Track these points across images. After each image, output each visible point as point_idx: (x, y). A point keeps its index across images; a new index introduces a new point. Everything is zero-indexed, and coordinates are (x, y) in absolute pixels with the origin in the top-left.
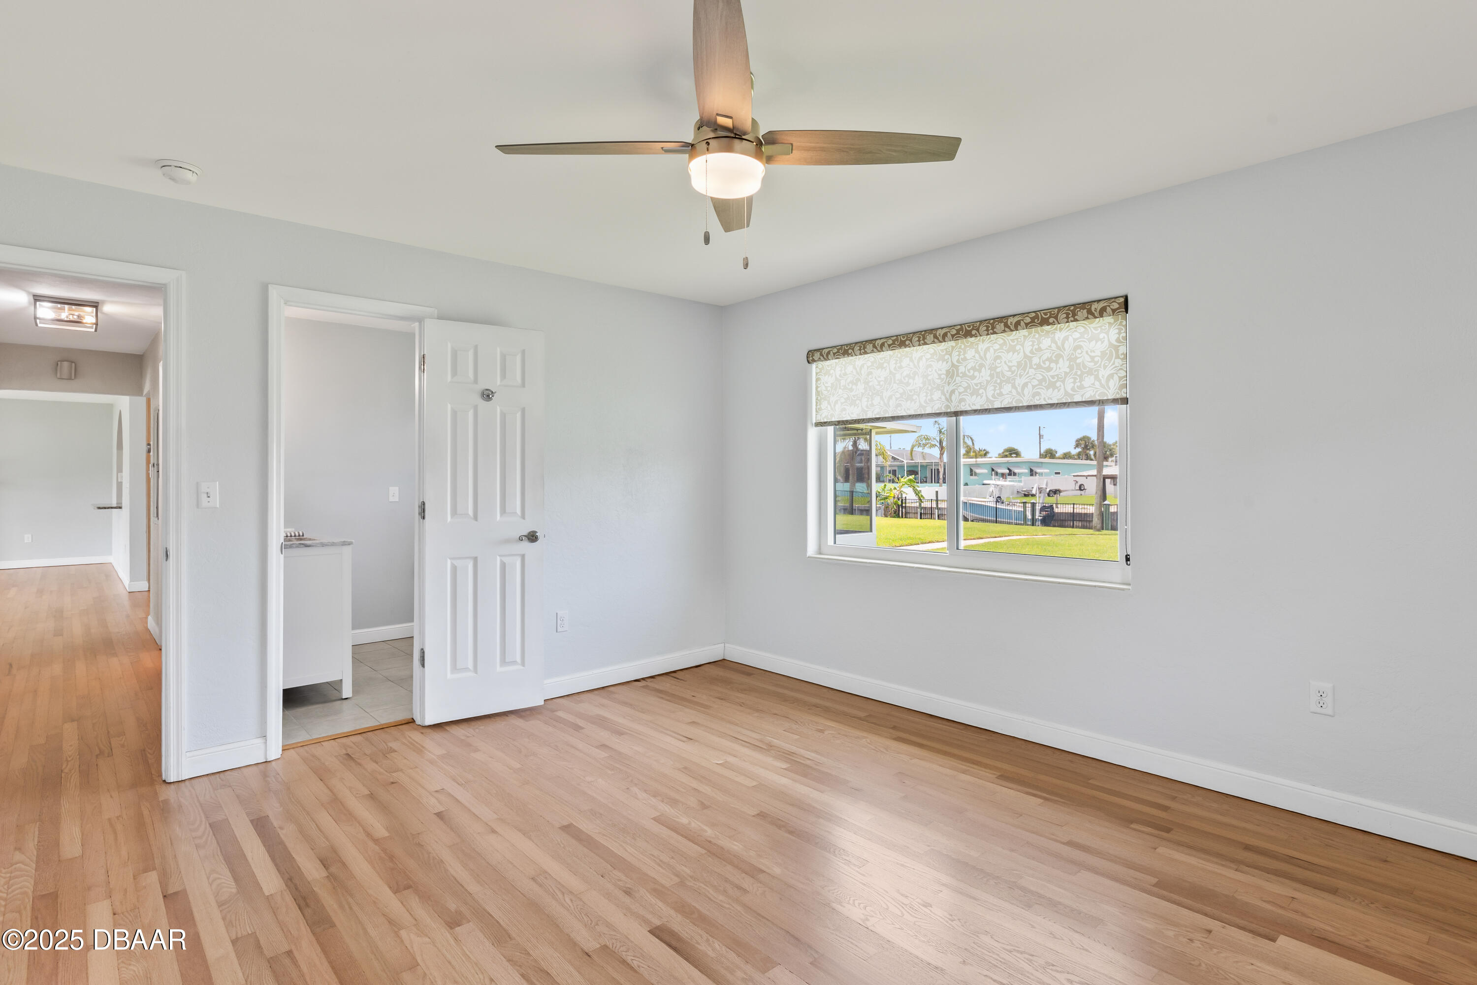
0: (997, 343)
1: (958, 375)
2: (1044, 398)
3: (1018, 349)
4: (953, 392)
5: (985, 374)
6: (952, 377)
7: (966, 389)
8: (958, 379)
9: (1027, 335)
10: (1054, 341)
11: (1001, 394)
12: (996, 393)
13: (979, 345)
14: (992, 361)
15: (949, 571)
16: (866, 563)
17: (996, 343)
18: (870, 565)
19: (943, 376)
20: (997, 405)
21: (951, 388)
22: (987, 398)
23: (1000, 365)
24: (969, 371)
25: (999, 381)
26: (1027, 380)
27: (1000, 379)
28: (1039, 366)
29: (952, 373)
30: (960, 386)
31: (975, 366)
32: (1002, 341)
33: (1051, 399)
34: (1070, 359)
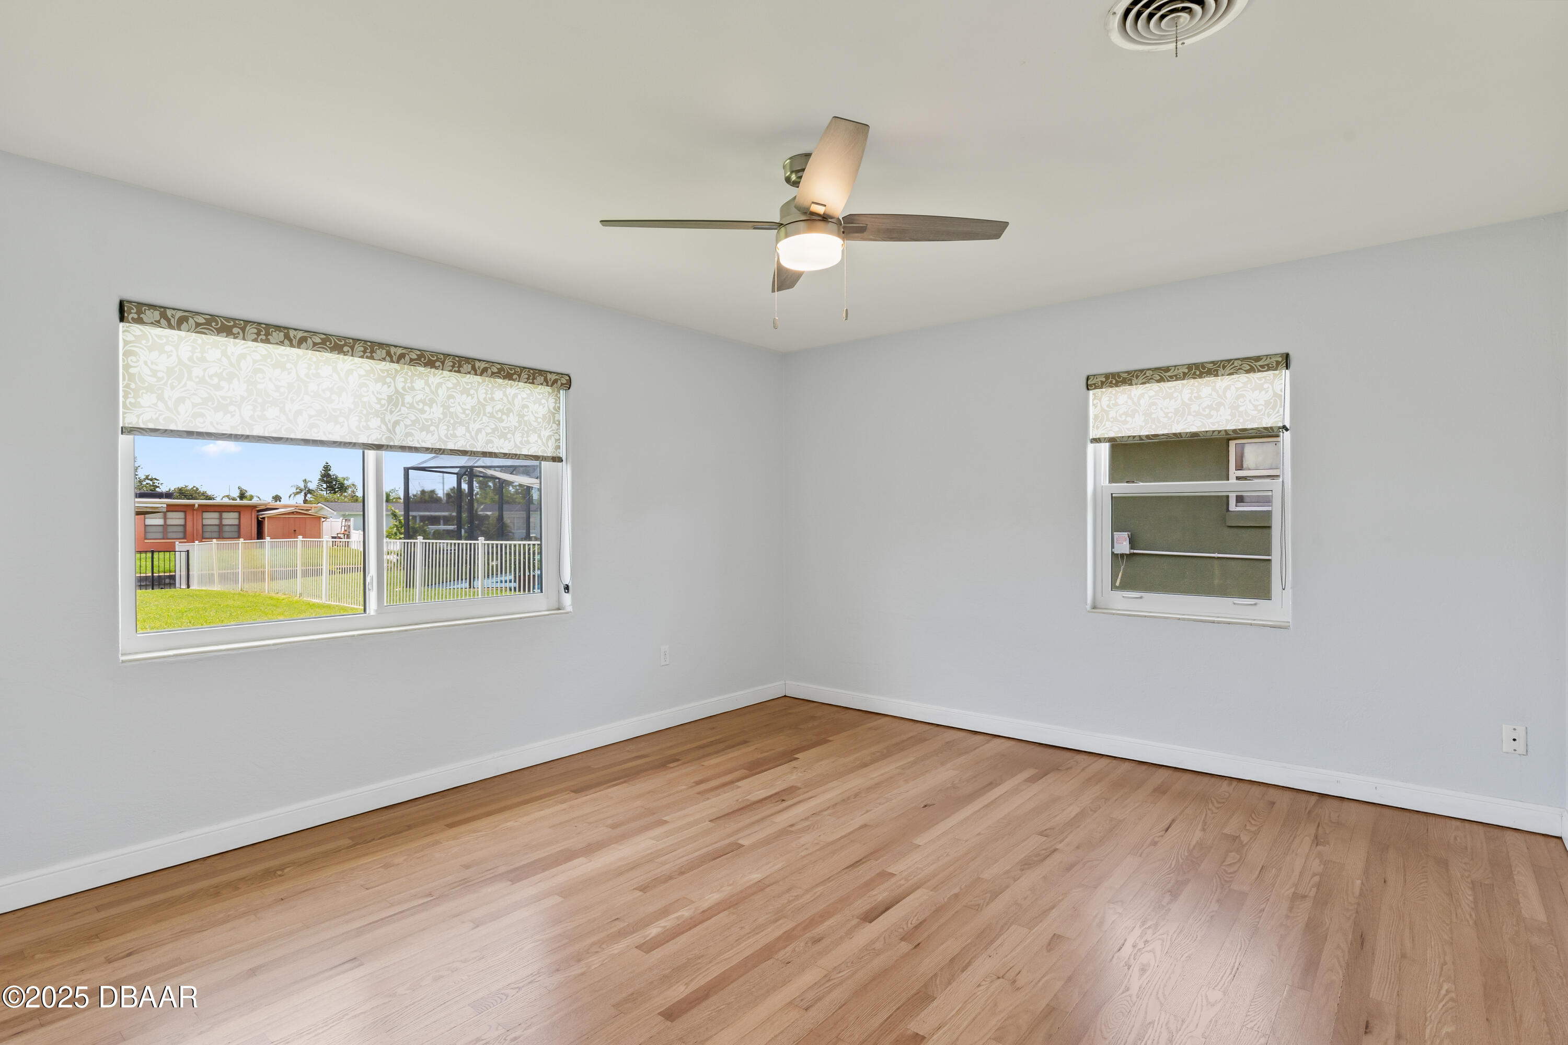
0: (450, 381)
1: (403, 405)
2: (497, 447)
3: (472, 393)
4: (396, 423)
5: (436, 412)
6: (396, 405)
7: (414, 423)
8: (404, 410)
9: (481, 382)
10: (505, 394)
11: (454, 436)
12: (449, 433)
13: (430, 378)
14: (445, 399)
15: (406, 631)
16: (269, 645)
17: (448, 380)
18: (276, 647)
19: (383, 402)
20: (450, 446)
21: (395, 418)
22: (439, 436)
23: (453, 405)
24: (417, 403)
25: (452, 421)
26: (480, 427)
27: (453, 419)
28: (492, 416)
29: (395, 400)
30: (406, 417)
31: (425, 399)
32: (455, 381)
33: (503, 449)
34: (519, 415)
